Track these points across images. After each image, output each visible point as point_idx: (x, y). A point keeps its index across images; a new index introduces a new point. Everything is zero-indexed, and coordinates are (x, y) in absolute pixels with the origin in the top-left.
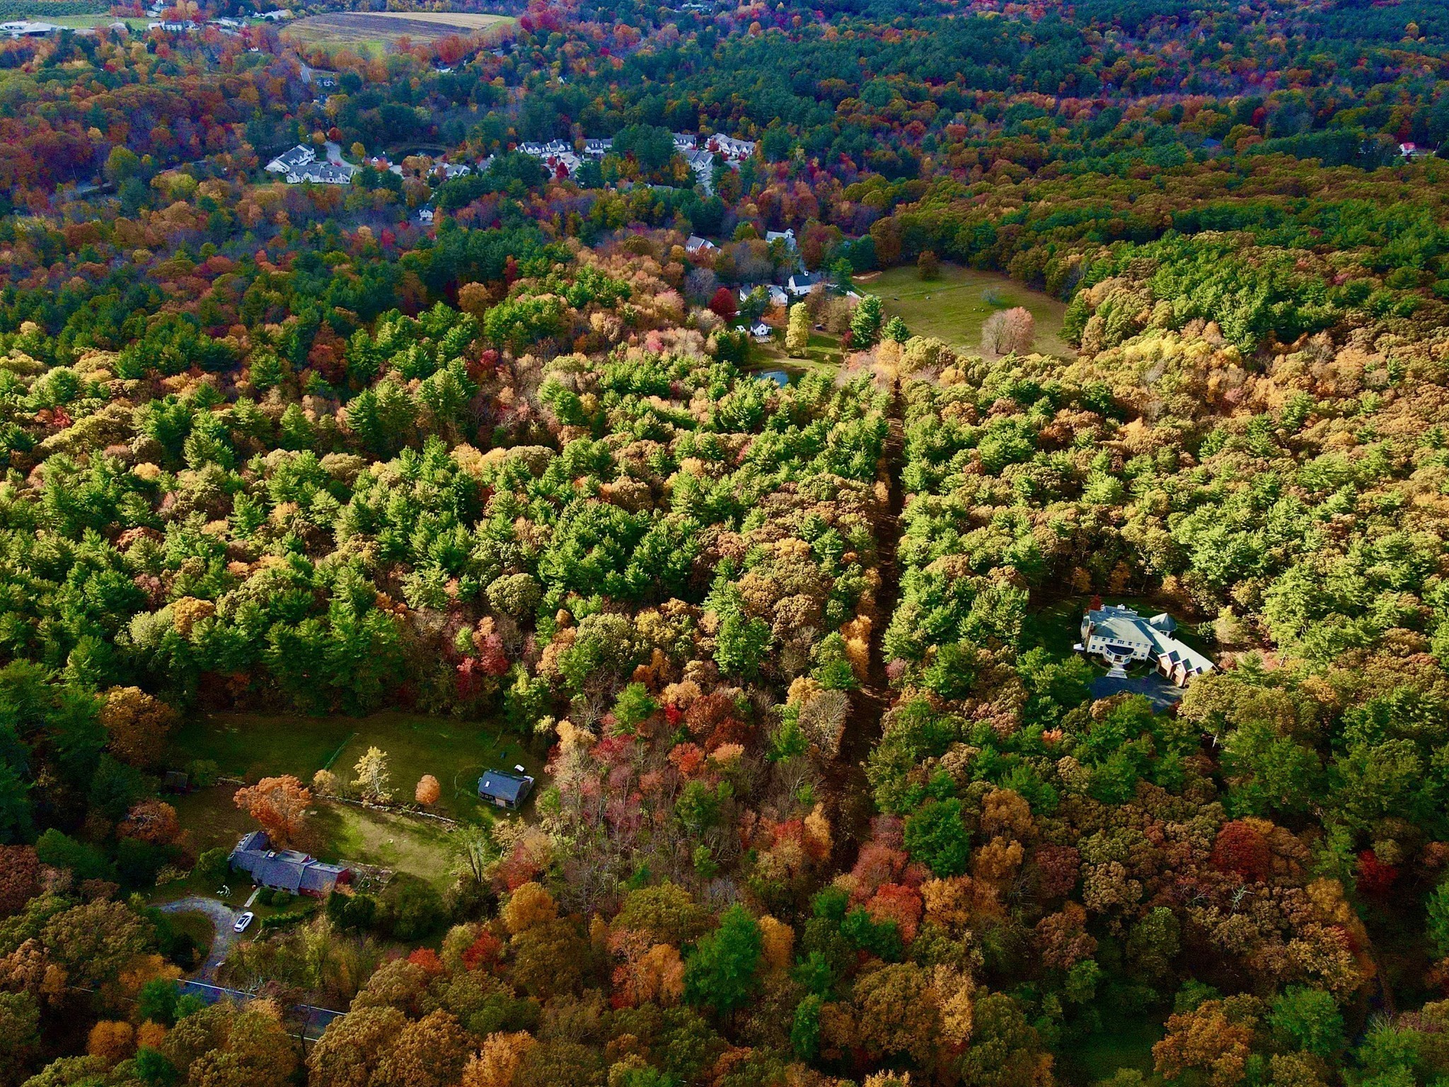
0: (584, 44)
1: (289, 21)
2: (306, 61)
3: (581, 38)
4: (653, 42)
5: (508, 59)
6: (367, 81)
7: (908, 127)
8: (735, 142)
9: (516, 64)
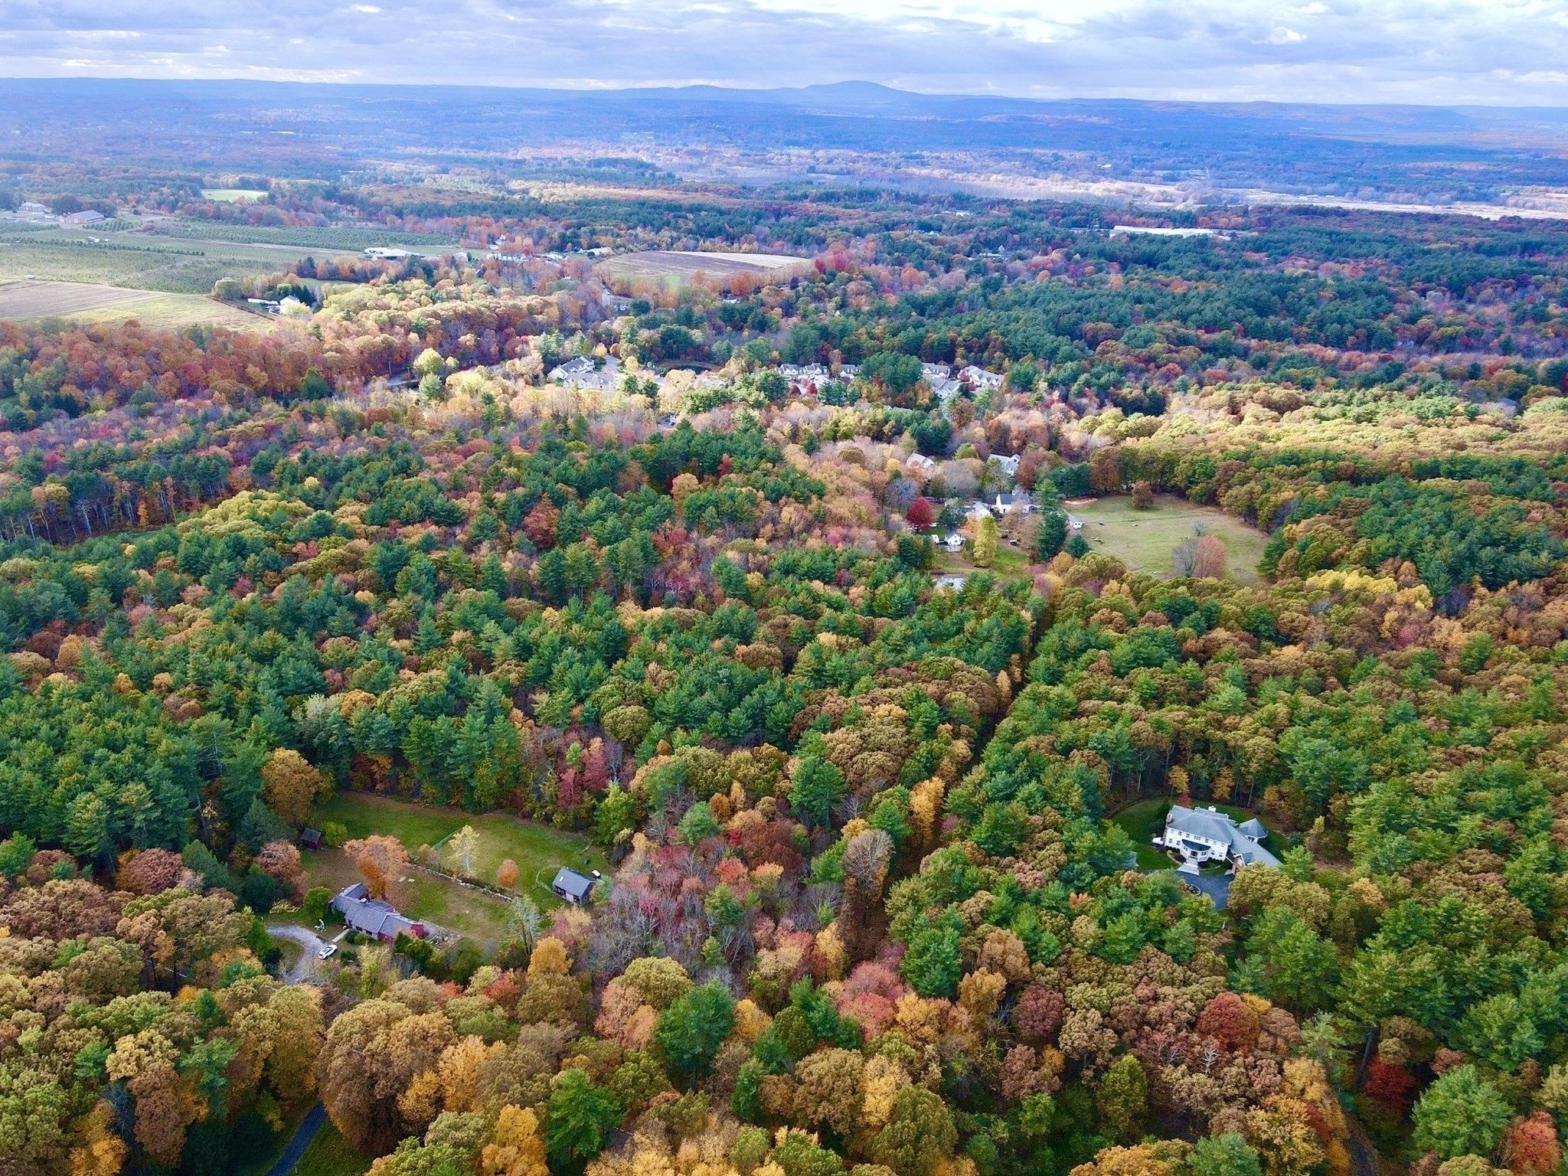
0: (868, 284)
1: (608, 256)
2: (610, 289)
3: (867, 278)
4: (937, 285)
5: (792, 293)
6: (657, 306)
7: (1164, 369)
8: (987, 374)
9: (798, 297)
